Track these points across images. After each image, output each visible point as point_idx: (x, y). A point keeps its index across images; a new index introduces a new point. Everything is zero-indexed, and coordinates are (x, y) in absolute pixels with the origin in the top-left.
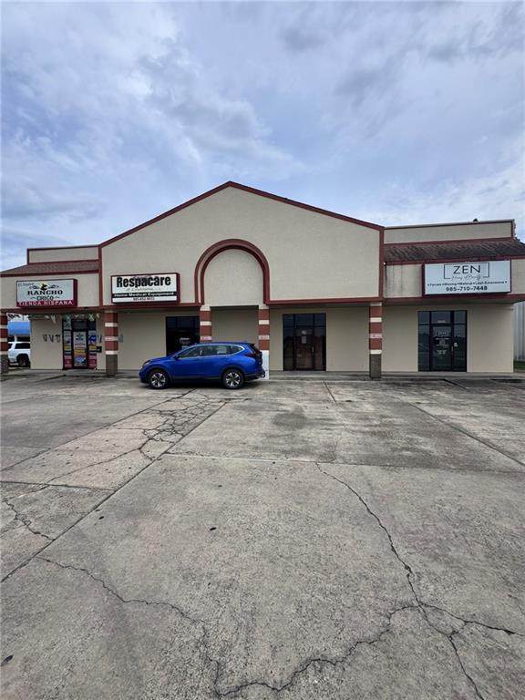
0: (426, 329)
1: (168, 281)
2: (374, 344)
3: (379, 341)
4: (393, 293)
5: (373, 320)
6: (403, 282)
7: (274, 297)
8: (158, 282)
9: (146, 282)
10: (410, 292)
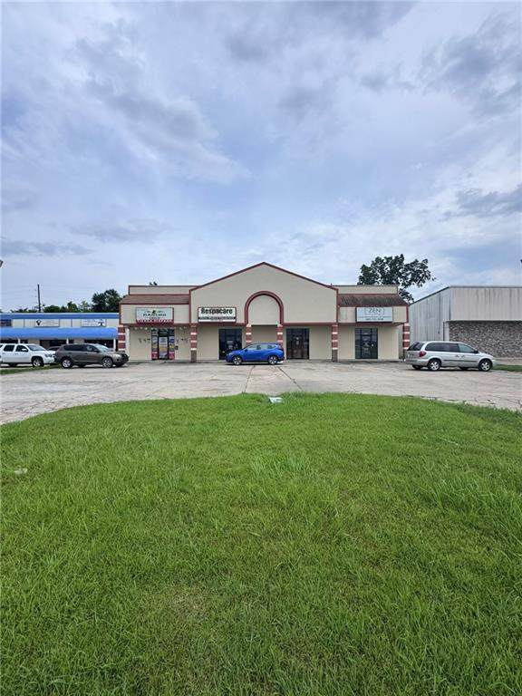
0: (359, 338)
1: (231, 312)
2: (334, 345)
3: (336, 343)
4: (342, 321)
5: (334, 333)
6: (347, 315)
7: (286, 321)
8: (225, 312)
9: (218, 311)
10: (351, 320)
